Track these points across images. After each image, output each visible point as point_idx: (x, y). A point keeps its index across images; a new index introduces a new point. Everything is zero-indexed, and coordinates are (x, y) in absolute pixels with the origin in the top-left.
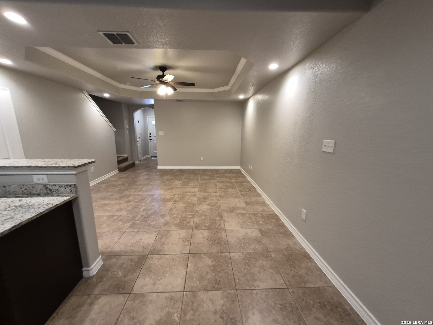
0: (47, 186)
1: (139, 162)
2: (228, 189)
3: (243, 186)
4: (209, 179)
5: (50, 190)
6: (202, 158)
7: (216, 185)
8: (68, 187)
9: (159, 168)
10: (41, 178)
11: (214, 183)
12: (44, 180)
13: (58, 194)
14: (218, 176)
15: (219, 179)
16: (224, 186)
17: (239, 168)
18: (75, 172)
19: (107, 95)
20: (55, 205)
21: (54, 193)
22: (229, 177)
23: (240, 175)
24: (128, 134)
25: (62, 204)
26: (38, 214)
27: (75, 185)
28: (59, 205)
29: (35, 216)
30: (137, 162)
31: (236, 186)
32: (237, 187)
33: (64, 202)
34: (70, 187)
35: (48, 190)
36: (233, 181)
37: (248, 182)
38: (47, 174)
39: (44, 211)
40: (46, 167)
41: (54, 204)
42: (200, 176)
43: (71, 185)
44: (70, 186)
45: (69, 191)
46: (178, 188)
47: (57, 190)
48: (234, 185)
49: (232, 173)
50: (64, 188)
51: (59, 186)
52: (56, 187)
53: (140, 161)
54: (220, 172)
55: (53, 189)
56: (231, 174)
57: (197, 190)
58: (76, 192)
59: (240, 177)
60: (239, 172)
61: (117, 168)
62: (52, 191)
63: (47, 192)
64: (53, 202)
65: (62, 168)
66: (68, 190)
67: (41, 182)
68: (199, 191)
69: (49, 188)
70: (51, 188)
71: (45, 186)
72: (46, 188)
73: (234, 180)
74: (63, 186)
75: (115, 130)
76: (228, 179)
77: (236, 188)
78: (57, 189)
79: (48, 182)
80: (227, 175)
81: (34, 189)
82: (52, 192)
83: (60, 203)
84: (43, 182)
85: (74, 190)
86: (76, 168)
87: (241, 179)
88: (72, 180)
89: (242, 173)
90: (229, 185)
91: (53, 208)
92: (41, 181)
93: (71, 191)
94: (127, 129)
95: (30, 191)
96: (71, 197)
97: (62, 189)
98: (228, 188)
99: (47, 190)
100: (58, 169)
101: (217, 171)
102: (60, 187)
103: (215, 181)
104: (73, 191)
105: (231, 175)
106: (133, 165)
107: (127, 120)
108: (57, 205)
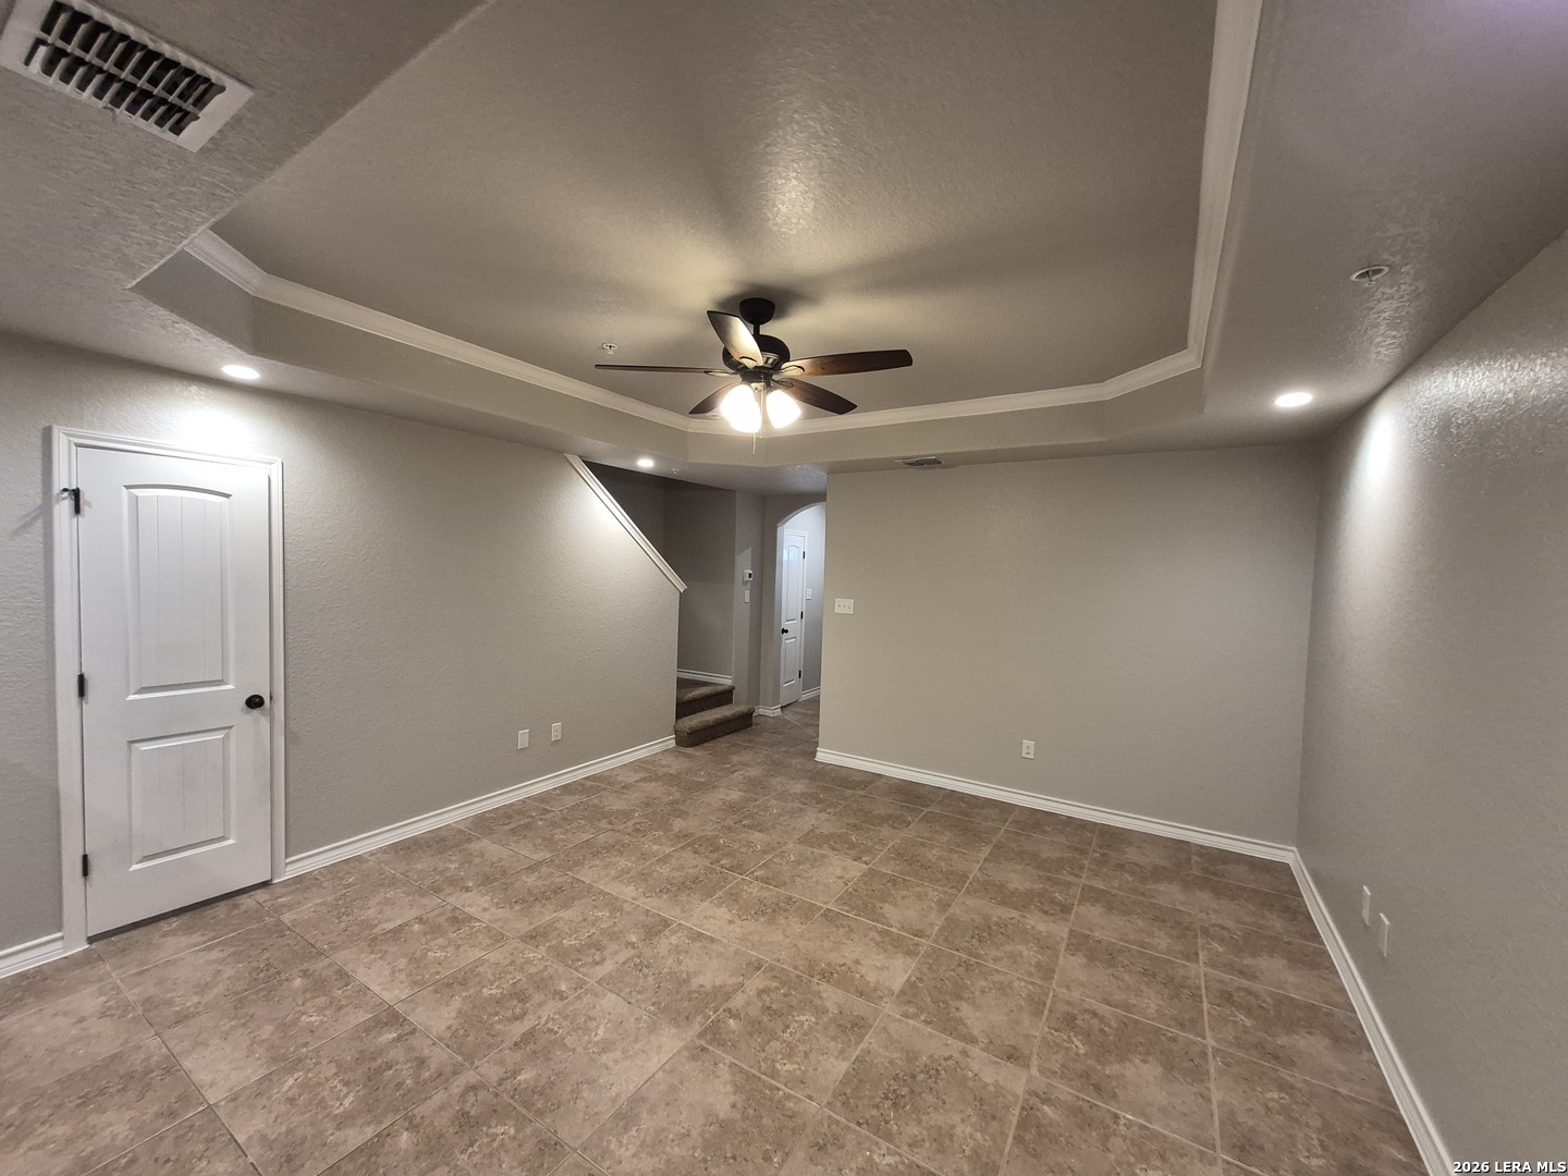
1: (778, 712)
2: (1122, 1059)
3: (1284, 1073)
4: (1023, 901)
6: (1028, 747)
7: (1047, 972)
9: (824, 755)
11: (1045, 944)
14: (1099, 884)
15: (1093, 913)
16: (1103, 1009)
17: (1289, 856)
19: (645, 464)
22: (1182, 928)
23: (1276, 923)
24: (748, 600)
30: (768, 711)
31: (1210, 1042)
32: (1213, 1066)
36: (1199, 971)
37: (1350, 1038)
42: (986, 851)
46: (808, 912)
48: (1194, 1024)
49: (1217, 893)
53: (782, 707)
54: (1132, 854)
56: (1205, 896)
57: (897, 972)
59: (1273, 946)
60: (1276, 891)
61: (672, 729)
68: (909, 994)
73: (1211, 963)
75: (682, 587)
76: (1162, 941)
77: (1197, 1075)
80: (1170, 894)
87: (1276, 974)
89: (1298, 915)
90: (1151, 1003)
94: (745, 583)
98: (1126, 1039)
101: (1113, 837)
103: (1061, 931)
105: (1202, 906)
106: (743, 722)
107: (748, 552)
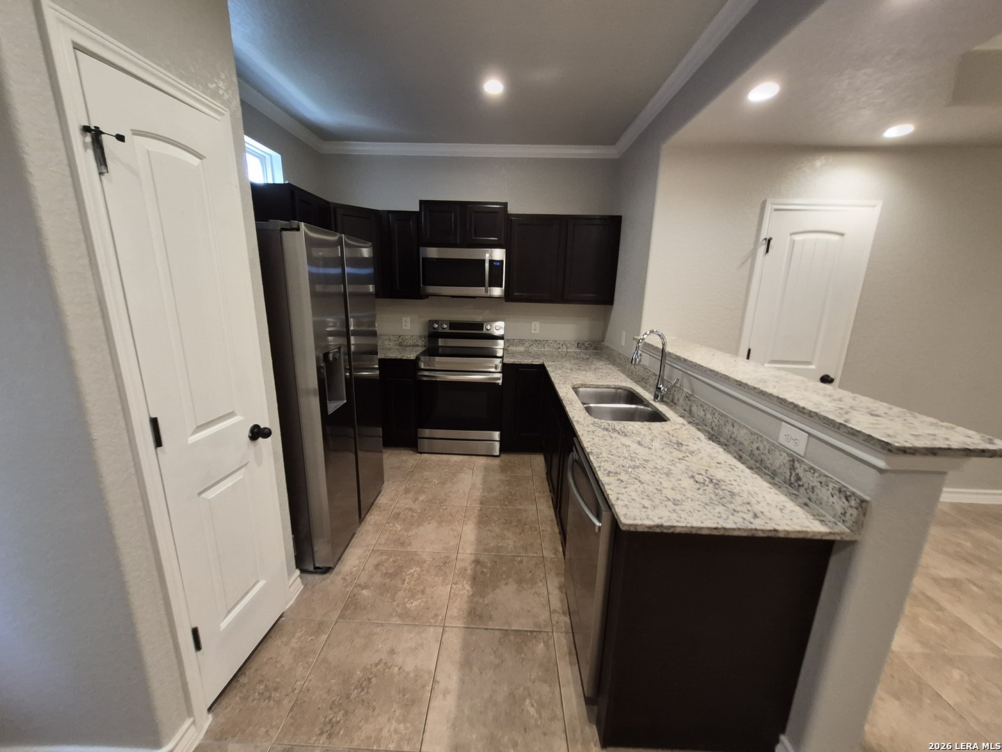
0: (797, 465)
5: (799, 479)
8: (840, 498)
10: (793, 438)
12: (797, 446)
13: (810, 499)
18: (881, 464)
20: (770, 531)
21: (802, 490)
25: (793, 536)
26: (716, 528)
27: (863, 501)
28: (782, 535)
29: (709, 528)
33: (801, 536)
34: (847, 500)
35: (794, 474)
38: (810, 434)
39: (734, 529)
40: (812, 414)
41: (770, 527)
43: (850, 496)
44: (847, 498)
45: (840, 511)
47: (813, 488)
50: (829, 493)
51: (820, 480)
52: (811, 478)
55: (804, 480)
58: (858, 525)
62: (801, 483)
63: (790, 480)
64: (776, 514)
65: (849, 433)
66: (839, 504)
67: (790, 448)
69: (797, 471)
70: (801, 475)
71: (793, 460)
72: (793, 468)
74: (831, 485)
78: (814, 484)
79: (802, 455)
81: (770, 456)
82: (799, 486)
83: (785, 531)
84: (794, 450)
85: (851, 515)
86: (890, 451)
88: (864, 484)
91: (761, 534)
92: (791, 445)
93: (844, 514)
95: (763, 456)
96: (831, 533)
97: (824, 493)
99: (791, 474)
100: (838, 431)
102: (821, 483)
104: (848, 515)
108: (775, 530)
